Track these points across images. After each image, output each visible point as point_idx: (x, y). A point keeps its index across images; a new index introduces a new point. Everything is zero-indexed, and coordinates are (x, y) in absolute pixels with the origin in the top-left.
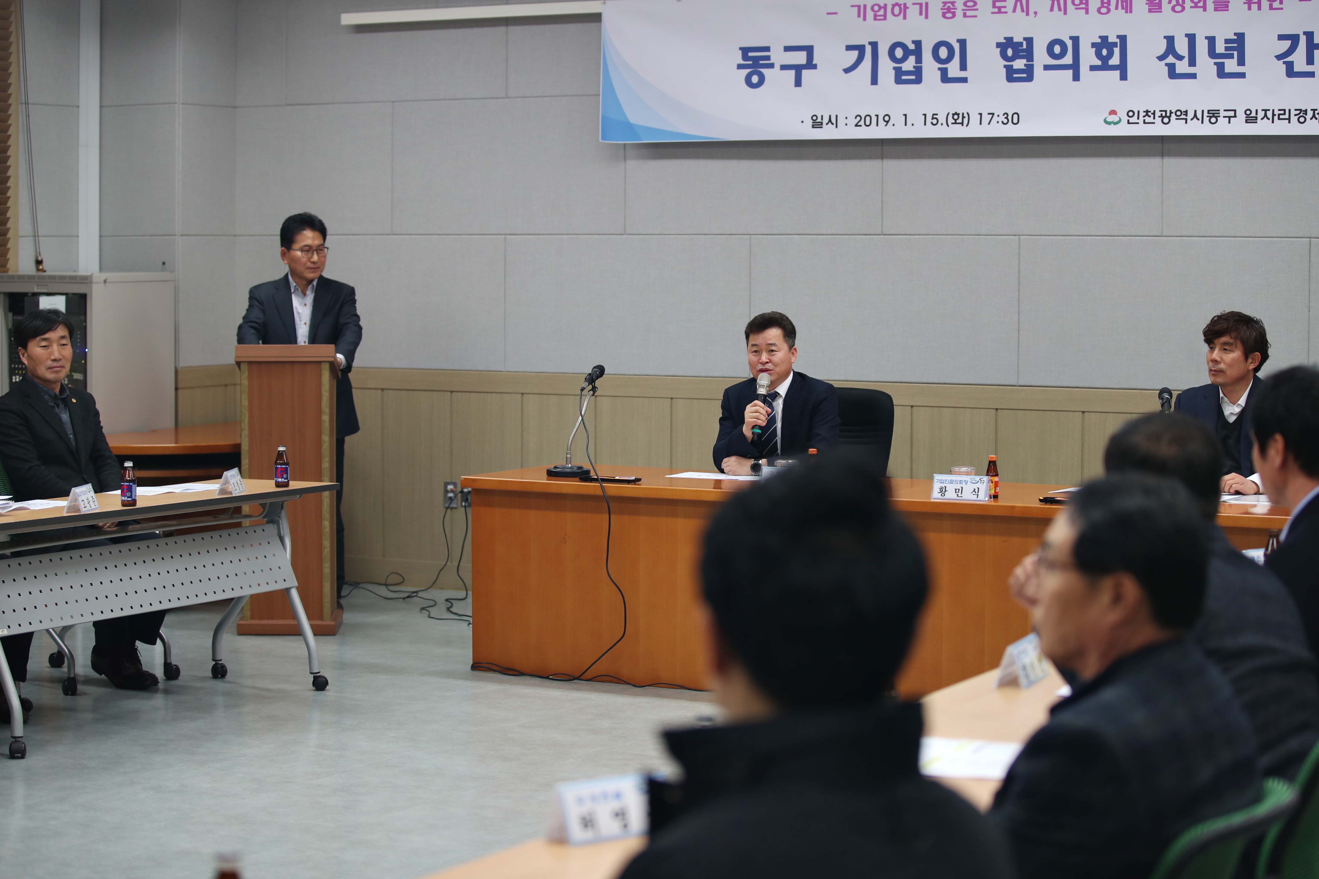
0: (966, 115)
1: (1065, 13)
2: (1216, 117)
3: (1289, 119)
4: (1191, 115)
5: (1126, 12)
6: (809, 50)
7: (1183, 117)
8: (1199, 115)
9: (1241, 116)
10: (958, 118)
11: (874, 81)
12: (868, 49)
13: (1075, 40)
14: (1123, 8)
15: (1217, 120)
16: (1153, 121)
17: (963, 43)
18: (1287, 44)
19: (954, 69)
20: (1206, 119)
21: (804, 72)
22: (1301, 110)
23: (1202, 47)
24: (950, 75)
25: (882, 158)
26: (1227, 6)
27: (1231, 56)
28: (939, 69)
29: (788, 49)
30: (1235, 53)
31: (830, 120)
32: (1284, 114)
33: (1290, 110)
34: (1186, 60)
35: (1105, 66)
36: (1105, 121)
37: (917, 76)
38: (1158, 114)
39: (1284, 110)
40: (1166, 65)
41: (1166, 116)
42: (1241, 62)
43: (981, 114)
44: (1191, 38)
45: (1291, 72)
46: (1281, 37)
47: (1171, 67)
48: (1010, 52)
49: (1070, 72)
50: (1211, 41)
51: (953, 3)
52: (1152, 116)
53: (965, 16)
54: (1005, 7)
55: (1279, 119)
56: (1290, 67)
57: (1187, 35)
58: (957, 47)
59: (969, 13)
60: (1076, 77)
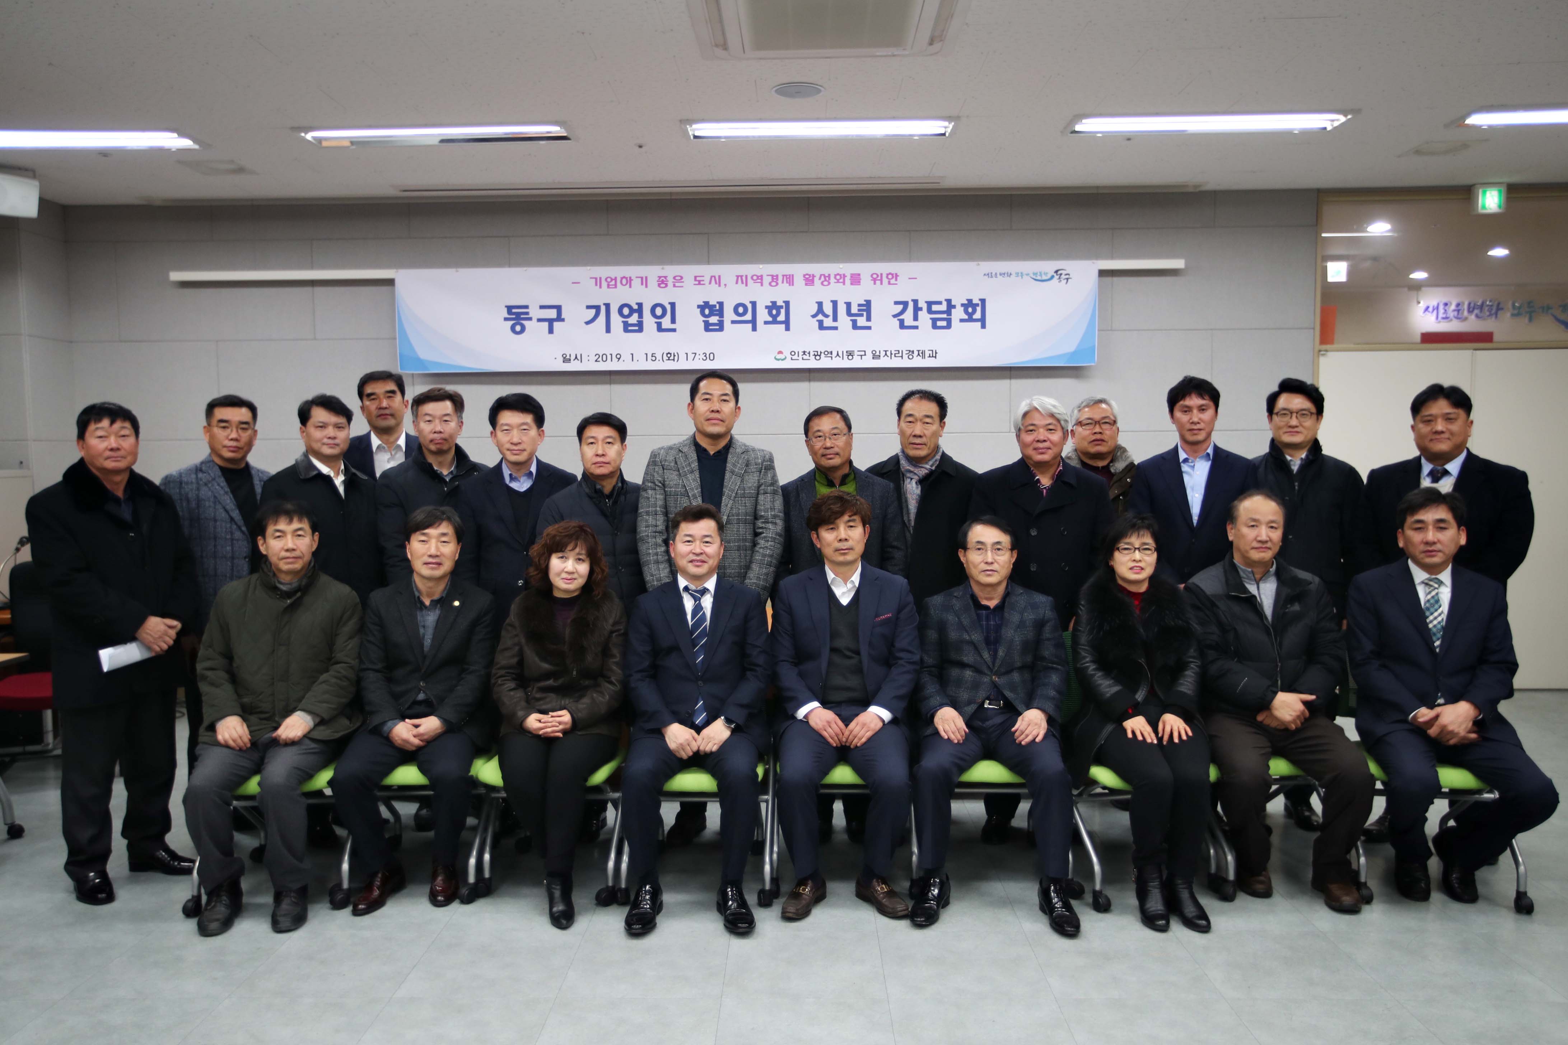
0: (676, 354)
1: (746, 285)
2: (852, 356)
3: (902, 357)
4: (834, 354)
5: (790, 285)
6: (559, 308)
7: (829, 355)
8: (840, 354)
9: (869, 355)
10: (670, 356)
11: (608, 330)
12: (603, 309)
13: (754, 304)
14: (787, 283)
15: (853, 358)
16: (809, 358)
17: (673, 305)
18: (900, 307)
19: (666, 322)
20: (845, 357)
21: (556, 324)
22: (910, 351)
23: (842, 309)
24: (663, 327)
25: (610, 383)
26: (859, 282)
27: (862, 315)
28: (656, 322)
29: (542, 307)
30: (865, 313)
31: (576, 358)
32: (899, 353)
33: (902, 351)
34: (831, 318)
35: (775, 321)
36: (775, 358)
37: (640, 327)
38: (812, 353)
39: (899, 351)
40: (817, 321)
41: (817, 355)
42: (869, 319)
43: (687, 354)
44: (835, 303)
45: (902, 326)
46: (896, 303)
47: (821, 323)
48: (707, 312)
49: (750, 326)
50: (849, 305)
51: (665, 277)
52: (808, 355)
53: (674, 286)
54: (703, 281)
55: (895, 356)
56: (902, 322)
57: (832, 301)
58: (668, 308)
59: (677, 284)
60: (754, 329)
